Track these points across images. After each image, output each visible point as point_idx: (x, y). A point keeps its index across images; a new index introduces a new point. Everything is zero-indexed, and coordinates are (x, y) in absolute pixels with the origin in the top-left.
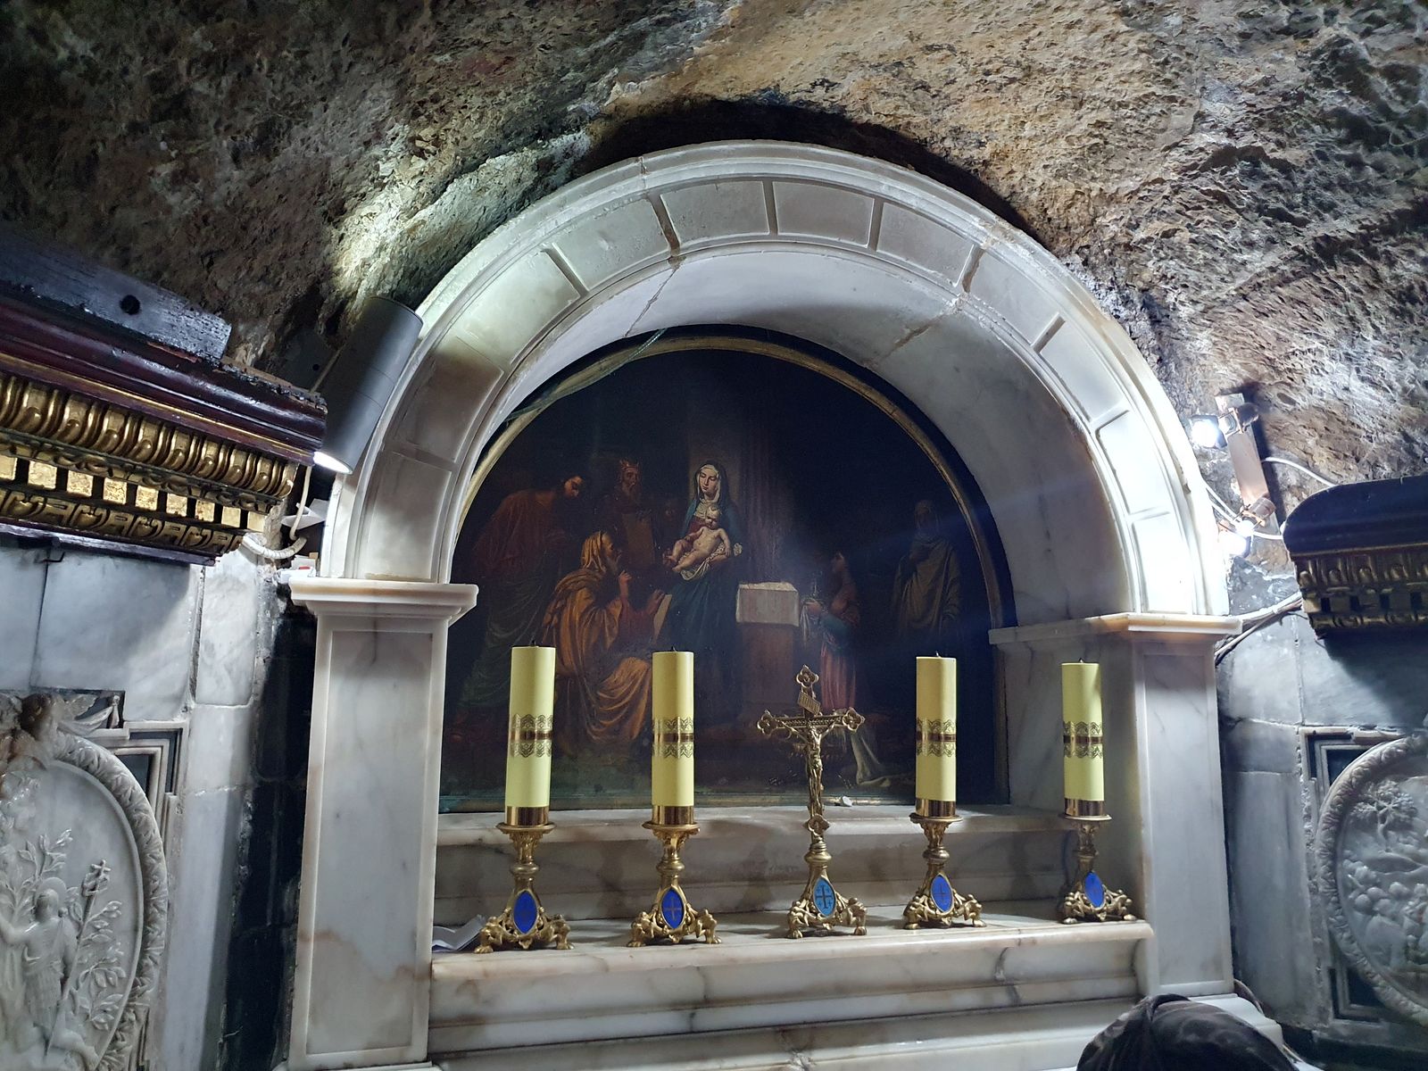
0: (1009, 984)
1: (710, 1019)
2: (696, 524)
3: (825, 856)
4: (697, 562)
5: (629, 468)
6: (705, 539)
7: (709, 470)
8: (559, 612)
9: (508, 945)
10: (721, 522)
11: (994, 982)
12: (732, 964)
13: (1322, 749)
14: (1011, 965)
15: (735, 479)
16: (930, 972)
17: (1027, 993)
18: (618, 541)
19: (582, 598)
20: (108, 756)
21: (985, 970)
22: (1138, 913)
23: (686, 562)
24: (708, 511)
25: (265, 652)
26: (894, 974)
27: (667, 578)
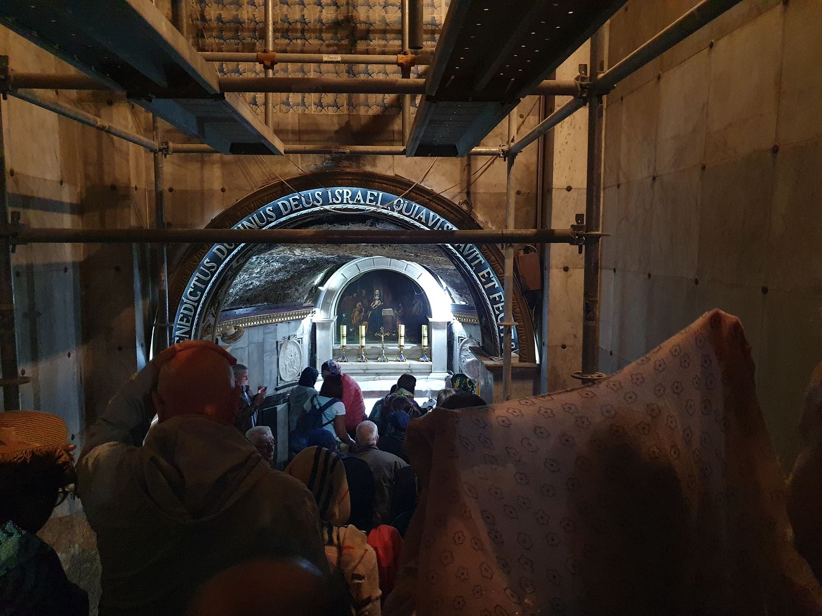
0: (411, 370)
1: (367, 371)
2: (375, 300)
3: (384, 352)
4: (376, 306)
5: (364, 292)
6: (377, 302)
7: (377, 291)
8: (353, 315)
9: (341, 361)
10: (379, 299)
11: (409, 369)
12: (371, 365)
13: (460, 338)
14: (411, 367)
15: (382, 292)
16: (399, 367)
17: (413, 371)
18: (362, 303)
19: (357, 313)
20: (296, 341)
21: (408, 368)
22: (431, 361)
23: (373, 306)
24: (377, 297)
25: (311, 327)
26: (393, 368)
27: (370, 308)
